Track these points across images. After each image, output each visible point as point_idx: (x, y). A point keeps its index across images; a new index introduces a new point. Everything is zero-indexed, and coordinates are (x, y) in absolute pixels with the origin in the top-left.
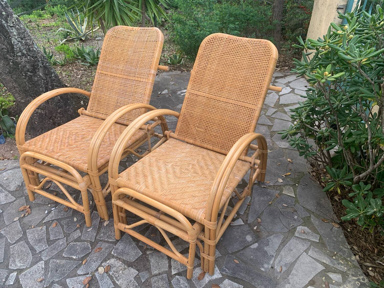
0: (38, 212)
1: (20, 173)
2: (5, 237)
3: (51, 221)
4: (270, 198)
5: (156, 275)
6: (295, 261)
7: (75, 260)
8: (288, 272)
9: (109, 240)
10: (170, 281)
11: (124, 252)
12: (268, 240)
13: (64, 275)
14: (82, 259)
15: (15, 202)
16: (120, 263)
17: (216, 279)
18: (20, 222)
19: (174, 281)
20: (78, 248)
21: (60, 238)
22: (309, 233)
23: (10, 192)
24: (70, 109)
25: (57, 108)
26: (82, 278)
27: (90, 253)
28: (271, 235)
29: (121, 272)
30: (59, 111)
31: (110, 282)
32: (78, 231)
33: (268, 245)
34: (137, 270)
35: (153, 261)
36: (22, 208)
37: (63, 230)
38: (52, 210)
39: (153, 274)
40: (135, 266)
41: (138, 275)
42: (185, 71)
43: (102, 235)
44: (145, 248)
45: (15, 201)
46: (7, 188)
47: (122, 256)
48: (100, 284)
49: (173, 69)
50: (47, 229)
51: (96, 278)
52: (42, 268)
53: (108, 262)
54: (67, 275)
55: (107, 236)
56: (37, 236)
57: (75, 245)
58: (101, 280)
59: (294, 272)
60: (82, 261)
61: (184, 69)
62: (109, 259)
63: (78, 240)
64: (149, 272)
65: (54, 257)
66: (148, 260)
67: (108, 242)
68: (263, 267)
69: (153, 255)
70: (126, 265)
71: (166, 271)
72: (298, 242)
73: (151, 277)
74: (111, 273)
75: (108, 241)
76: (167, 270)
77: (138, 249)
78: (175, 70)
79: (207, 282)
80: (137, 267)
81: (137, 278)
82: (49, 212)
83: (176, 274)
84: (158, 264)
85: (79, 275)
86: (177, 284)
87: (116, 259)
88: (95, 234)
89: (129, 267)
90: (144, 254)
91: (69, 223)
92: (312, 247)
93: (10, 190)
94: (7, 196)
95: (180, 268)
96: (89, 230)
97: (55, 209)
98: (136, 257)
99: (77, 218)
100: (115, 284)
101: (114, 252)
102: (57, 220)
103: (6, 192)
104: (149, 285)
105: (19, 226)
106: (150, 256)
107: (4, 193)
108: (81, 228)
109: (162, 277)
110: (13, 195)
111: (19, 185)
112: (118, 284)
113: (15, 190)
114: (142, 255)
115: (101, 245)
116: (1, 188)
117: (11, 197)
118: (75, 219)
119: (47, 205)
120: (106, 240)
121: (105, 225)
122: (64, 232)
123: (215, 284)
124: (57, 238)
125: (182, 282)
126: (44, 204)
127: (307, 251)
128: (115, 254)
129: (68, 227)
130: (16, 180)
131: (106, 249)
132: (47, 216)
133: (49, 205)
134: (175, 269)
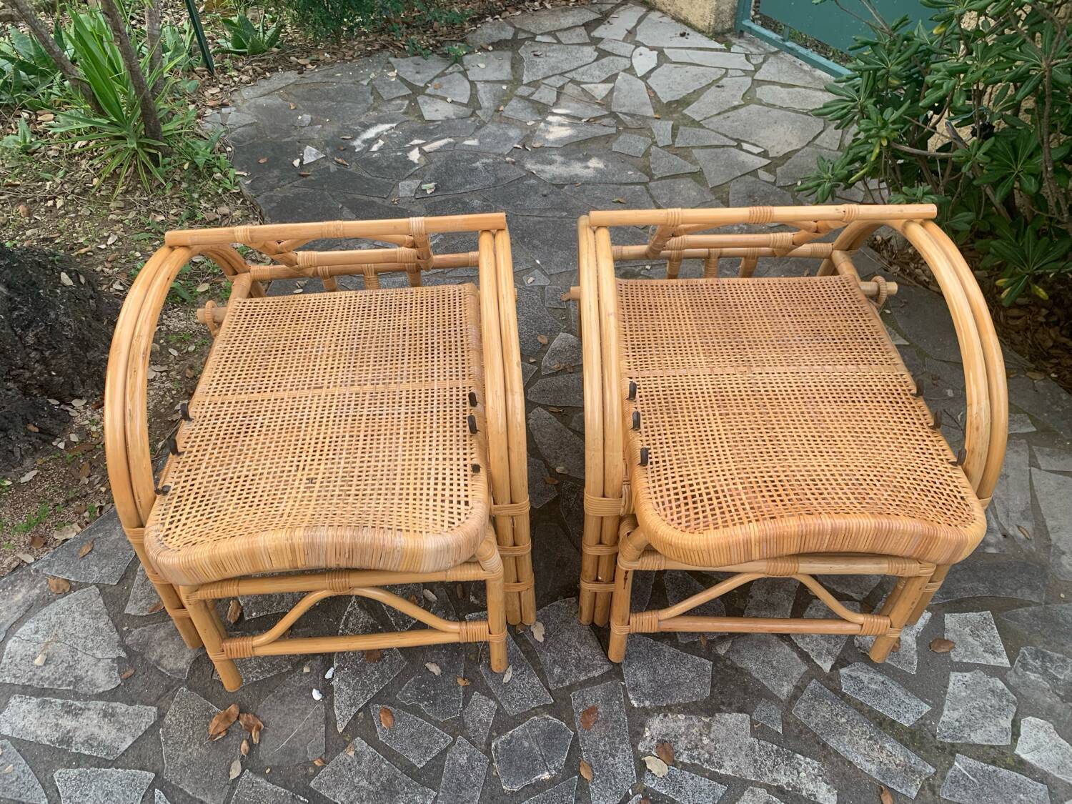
0: (285, 709)
1: (77, 615)
3: (361, 714)
5: (794, 697)
6: (1034, 497)
7: (552, 782)
8: (1042, 529)
9: (590, 675)
10: (837, 691)
11: (663, 683)
14: (572, 766)
15: (168, 722)
16: (681, 717)
17: (927, 628)
18: (260, 773)
19: (846, 687)
20: (526, 744)
21: (444, 746)
24: (62, 319)
27: (576, 739)
29: (706, 741)
30: (30, 339)
31: (704, 783)
32: (476, 695)
34: (740, 711)
35: (751, 664)
36: (215, 725)
37: (429, 720)
38: (331, 680)
39: (783, 698)
40: (723, 703)
41: (753, 722)
42: (310, 66)
43: (557, 670)
44: (703, 644)
45: (161, 716)
46: (82, 689)
47: (669, 696)
48: (686, 802)
49: (265, 70)
50: (373, 742)
51: (659, 794)
53: (647, 734)
55: (577, 667)
56: (364, 783)
57: (510, 742)
58: (679, 791)
59: (1050, 523)
60: (578, 772)
61: (302, 62)
62: (643, 725)
63: (502, 723)
64: (771, 699)
66: (741, 672)
67: (592, 681)
68: (989, 545)
69: (738, 651)
70: (700, 714)
71: (807, 672)
73: (789, 709)
74: (684, 758)
75: (590, 679)
76: (804, 668)
77: (689, 656)
78: (271, 70)
79: (914, 646)
80: (730, 704)
81: (759, 731)
82: (327, 690)
83: (833, 668)
84: (773, 667)
86: (860, 690)
87: (661, 715)
88: (536, 680)
89: (713, 715)
90: (716, 659)
91: (425, 691)
92: (1035, 448)
93: (101, 690)
94: (112, 715)
95: (831, 647)
96: (507, 678)
97: (336, 671)
98: (707, 680)
99: (436, 663)
100: (720, 779)
101: (637, 700)
102: (377, 699)
103: (92, 704)
104: (801, 731)
105: (269, 785)
106: (734, 658)
107: (89, 709)
108: (476, 684)
109: (812, 691)
110: (131, 702)
111: (119, 658)
112: (730, 773)
113: (119, 681)
114: (714, 665)
115: (584, 700)
116: (59, 701)
117: (131, 709)
118: (435, 669)
119: (294, 671)
120: (582, 678)
121: (541, 639)
122: (436, 723)
123: (933, 641)
124: (435, 752)
125: (865, 677)
126: (281, 676)
127: (1033, 463)
128: (647, 703)
129: (434, 704)
130: (85, 647)
131: (607, 702)
132: (332, 704)
133: (306, 670)
134: (819, 655)
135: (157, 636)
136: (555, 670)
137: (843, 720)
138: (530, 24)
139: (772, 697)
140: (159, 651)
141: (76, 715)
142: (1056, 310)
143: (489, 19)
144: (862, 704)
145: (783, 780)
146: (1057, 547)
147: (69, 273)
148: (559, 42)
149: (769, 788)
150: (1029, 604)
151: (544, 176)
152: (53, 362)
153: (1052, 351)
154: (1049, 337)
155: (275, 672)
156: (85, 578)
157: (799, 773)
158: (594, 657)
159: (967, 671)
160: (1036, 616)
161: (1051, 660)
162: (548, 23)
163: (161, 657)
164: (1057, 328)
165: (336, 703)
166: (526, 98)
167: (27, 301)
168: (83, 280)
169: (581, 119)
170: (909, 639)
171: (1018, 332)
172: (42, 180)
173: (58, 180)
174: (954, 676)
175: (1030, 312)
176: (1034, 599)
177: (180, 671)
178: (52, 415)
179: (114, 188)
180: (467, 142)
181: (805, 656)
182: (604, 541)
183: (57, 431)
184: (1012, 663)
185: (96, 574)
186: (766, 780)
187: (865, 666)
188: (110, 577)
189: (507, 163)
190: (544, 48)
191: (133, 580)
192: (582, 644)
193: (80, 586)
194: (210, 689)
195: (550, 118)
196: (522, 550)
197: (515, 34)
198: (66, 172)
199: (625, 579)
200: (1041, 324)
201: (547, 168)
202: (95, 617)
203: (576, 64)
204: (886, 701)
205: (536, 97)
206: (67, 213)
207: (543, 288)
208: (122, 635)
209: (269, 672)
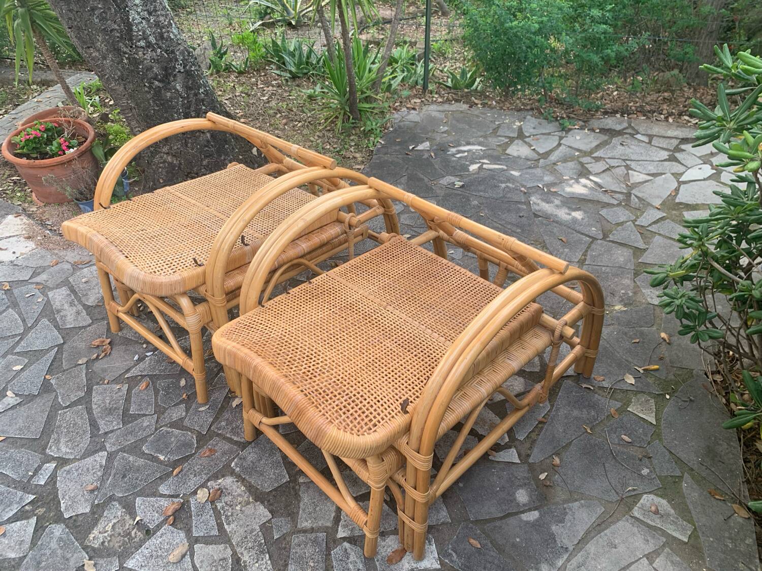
0: (122, 355)
2: (55, 391)
3: (140, 377)
4: (593, 416)
5: (305, 531)
7: (161, 462)
9: (233, 437)
10: (328, 549)
11: (256, 467)
12: (565, 509)
13: (135, 487)
14: (175, 464)
15: (88, 329)
16: (243, 488)
18: (87, 368)
19: (336, 552)
20: (173, 439)
21: (147, 413)
22: (668, 515)
23: (86, 307)
25: (203, 156)
26: (164, 502)
27: (191, 455)
28: (576, 500)
29: (238, 508)
30: (205, 163)
31: (213, 522)
32: (183, 406)
33: (562, 521)
34: (271, 512)
35: (306, 499)
36: (96, 342)
37: (156, 400)
38: (147, 356)
39: (299, 526)
40: (269, 501)
41: (269, 521)
42: (479, 106)
43: (223, 423)
45: (89, 325)
46: (83, 299)
47: (250, 475)
48: (194, 522)
49: (454, 99)
50: (129, 391)
51: (190, 508)
52: (101, 466)
53: (220, 481)
54: (141, 490)
55: (232, 429)
56: (108, 401)
57: (169, 433)
58: (199, 515)
60: (174, 469)
61: (476, 101)
62: (223, 476)
63: (178, 424)
64: (293, 521)
65: (126, 449)
66: (297, 496)
67: (230, 440)
69: (307, 487)
70: (252, 496)
71: (327, 527)
72: (635, 530)
73: (294, 533)
74: (219, 505)
75: (231, 438)
76: (329, 524)
77: (283, 468)
78: (457, 101)
80: (271, 505)
81: (266, 528)
82: (141, 359)
83: (344, 539)
84: (315, 509)
85: (162, 496)
86: (341, 560)
87: (236, 479)
88: (211, 420)
89: (256, 501)
90: (293, 480)
91: (169, 388)
92: (666, 550)
93: (87, 303)
94: (79, 314)
95: (358, 528)
96: (201, 409)
97: (152, 355)
98: (276, 485)
99: (187, 381)
100: (220, 526)
101: (236, 464)
102: (152, 376)
103: (79, 306)
104: (285, 548)
105: (84, 375)
106: (302, 488)
107: (76, 307)
108: (188, 401)
109: (316, 537)
110: (89, 315)
112: (228, 530)
113: (94, 305)
114: (288, 482)
115: (217, 444)
116: (73, 297)
117: (85, 316)
118: (183, 383)
119: (139, 344)
120: (228, 435)
121: (234, 406)
122: (156, 403)
124: (142, 412)
125: (353, 558)
126: (137, 342)
128: (238, 469)
129: (165, 396)
131: (224, 453)
132: (136, 365)
133: (143, 346)
137: (312, 564)
138: (643, 127)
141: (71, 306)
143: (618, 115)
144: (332, 567)
145: (246, 557)
148: (650, 143)
149: (234, 554)
151: (534, 207)
155: (137, 339)
157: (257, 562)
162: (657, 130)
165: (138, 366)
166: (582, 164)
169: (602, 187)
180: (513, 172)
181: (337, 520)
186: (238, 550)
189: (521, 191)
190: (634, 142)
195: (582, 180)
197: (625, 129)
201: (543, 204)
203: (643, 158)
205: (589, 166)
209: (135, 337)
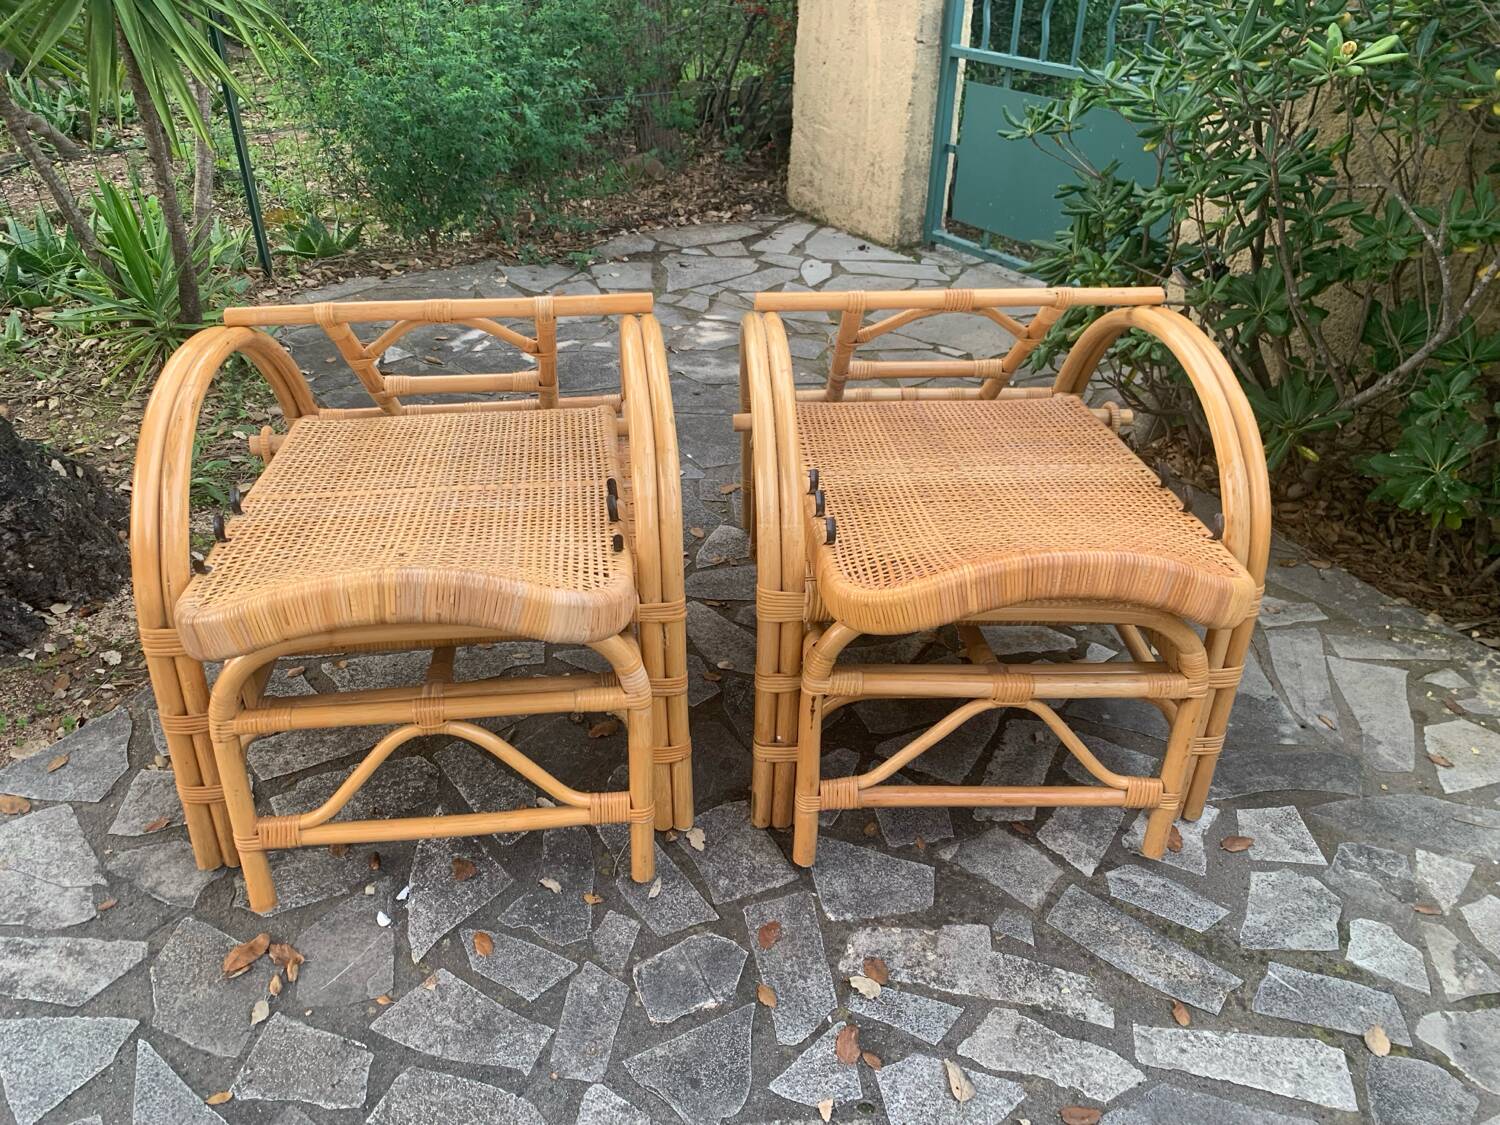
0: (337, 939)
1: (38, 838)
3: (447, 942)
5: (1047, 905)
6: (1334, 686)
7: (720, 1010)
8: (1348, 719)
9: (769, 886)
10: (1104, 897)
11: (868, 892)
13: (741, 1078)
14: (748, 989)
15: (162, 957)
16: (897, 930)
17: (1214, 826)
18: (296, 1016)
19: (1115, 891)
20: (682, 968)
21: (565, 975)
22: (1286, 608)
23: (82, 930)
26: (822, 1051)
27: (751, 960)
29: (931, 956)
30: (6, 514)
31: (932, 1005)
32: (611, 914)
34: (976, 921)
35: (987, 869)
36: (233, 960)
37: (545, 945)
38: (403, 902)
39: (1033, 907)
40: (953, 915)
41: (993, 934)
42: (396, 272)
43: (723, 882)
44: (922, 847)
45: (153, 953)
46: (38, 923)
47: (877, 906)
48: (908, 1029)
50: (463, 972)
51: (870, 1021)
52: (625, 1109)
53: (851, 951)
54: (754, 1073)
55: (750, 877)
56: (450, 1022)
57: (660, 965)
58: (898, 1016)
59: (1358, 712)
60: (756, 999)
61: (386, 266)
62: (843, 942)
63: (647, 944)
65: (622, 1048)
66: (974, 878)
67: (773, 894)
68: (1284, 736)
70: (922, 927)
71: (1063, 877)
72: (1288, 638)
73: (1042, 920)
74: (903, 978)
75: (769, 890)
76: (1059, 872)
77: (903, 862)
79: (1201, 844)
80: (962, 915)
81: (1003, 944)
82: (399, 914)
83: (1097, 871)
84: (1017, 872)
85: (800, 1048)
86: (1134, 894)
87: (868, 930)
88: (695, 894)
89: (939, 927)
90: (940, 865)
91: (538, 911)
92: (1328, 636)
93: (66, 925)
94: (80, 953)
95: (1092, 848)
96: (654, 892)
97: (413, 891)
98: (929, 888)
99: (555, 879)
100: (954, 1000)
101: (834, 912)
102: (472, 922)
103: (51, 941)
104: (1060, 944)
105: (310, 1030)
106: (964, 863)
107: (46, 947)
108: (610, 901)
109: (1070, 898)
110: (112, 938)
111: (96, 887)
112: (966, 992)
113: (94, 913)
114: (937, 872)
115: (761, 914)
117: (109, 945)
118: (553, 885)
119: (351, 895)
120: (758, 890)
121: (701, 847)
122: (555, 948)
123: (1224, 839)
124: (551, 983)
125: (1140, 881)
126: (332, 901)
127: (1328, 650)
128: (849, 916)
129: (552, 926)
130: (46, 875)
131: (794, 916)
132: (405, 929)
133: (369, 890)
134: (1078, 857)
135: (154, 859)
136: (721, 882)
137: (1115, 928)
138: (674, 238)
139: (1016, 906)
140: (155, 876)
141: (26, 954)
142: (1337, 504)
143: (624, 232)
144: (1138, 909)
145: (1040, 999)
146: (1369, 737)
147: (63, 462)
148: (711, 254)
149: (1021, 1009)
150: (1341, 797)
151: (694, 377)
152: (33, 548)
153: (1340, 546)
154: (1333, 532)
155: (325, 896)
156: (54, 795)
157: (1060, 990)
158: (774, 865)
159: (1273, 870)
160: (1353, 809)
161: (1379, 856)
162: (696, 236)
163: (159, 883)
164: (1342, 523)
165: (411, 929)
166: (673, 306)
167: (9, 469)
168: (80, 473)
170: (1192, 837)
171: (1294, 527)
172: (32, 379)
173: (54, 379)
174: (1255, 877)
175: (1307, 506)
176: (1348, 791)
177: (185, 899)
178: (23, 618)
179: (129, 388)
180: (597, 344)
181: (1058, 860)
182: (784, 668)
183: (27, 639)
184: (1329, 860)
185: (69, 791)
186: (1016, 1000)
187: (1138, 868)
188: (90, 793)
190: (692, 260)
191: (124, 796)
192: (756, 851)
193: (45, 804)
194: (228, 920)
195: (701, 324)
196: (677, 684)
197: (657, 247)
198: (66, 372)
199: (813, 711)
200: (1322, 518)
201: (699, 369)
202: (66, 838)
203: (731, 275)
204: (1168, 906)
205: (684, 303)
206: (61, 415)
207: (697, 481)
208: (102, 860)
209: (315, 897)
